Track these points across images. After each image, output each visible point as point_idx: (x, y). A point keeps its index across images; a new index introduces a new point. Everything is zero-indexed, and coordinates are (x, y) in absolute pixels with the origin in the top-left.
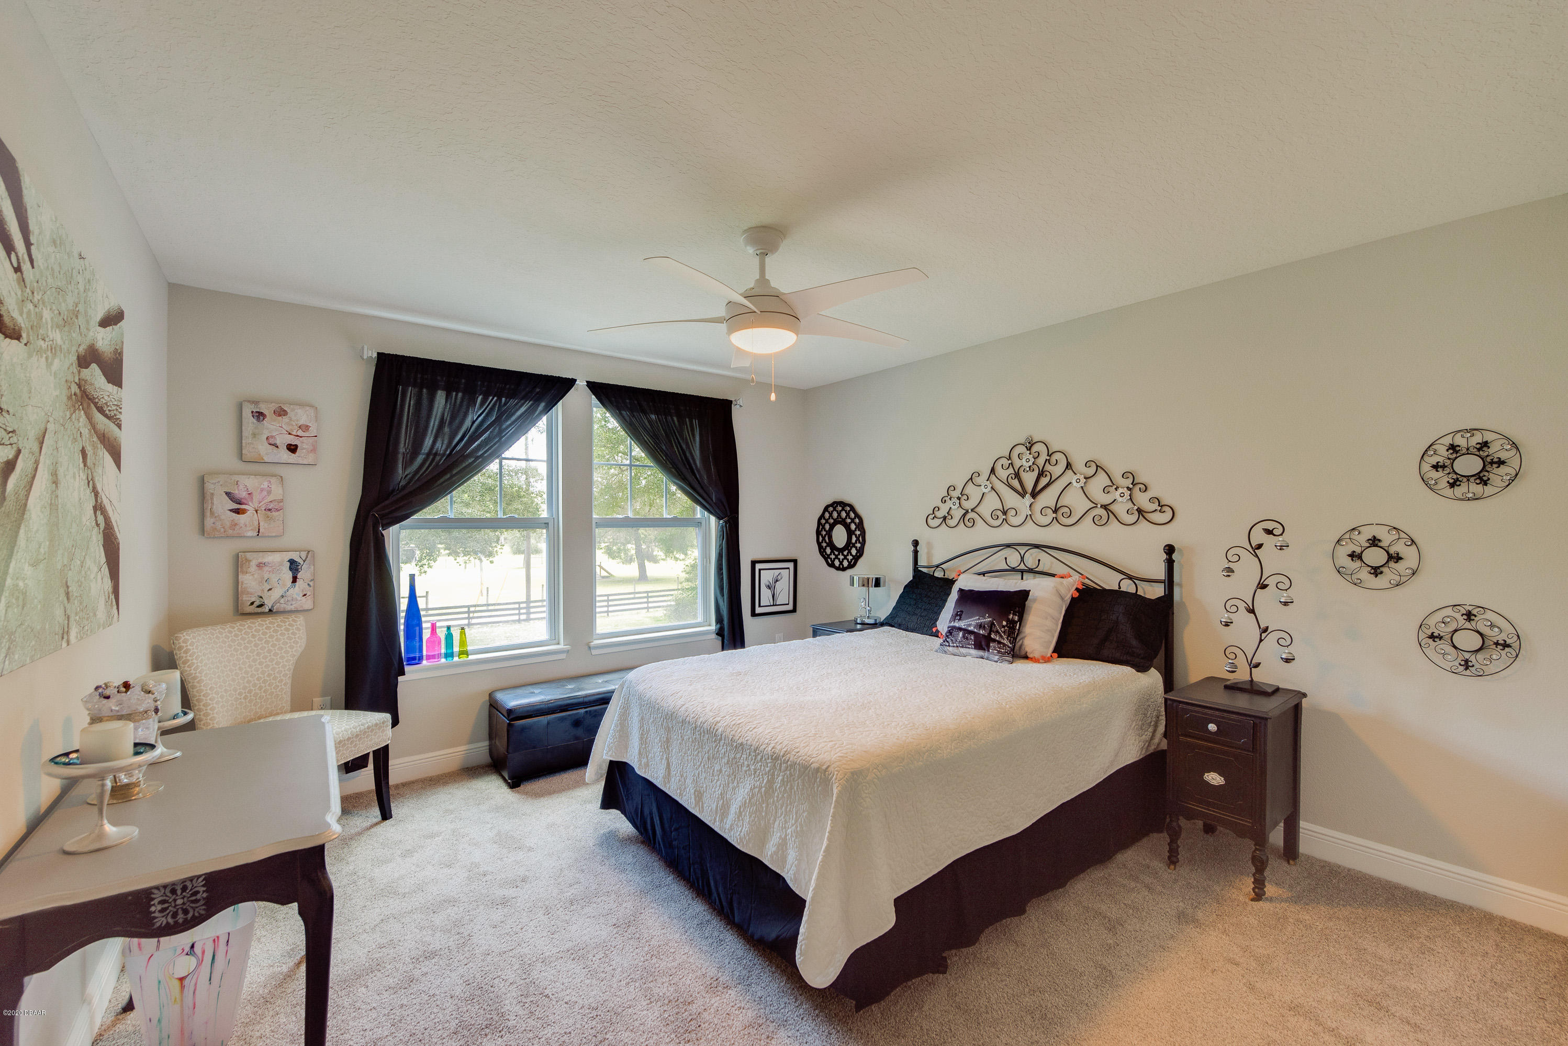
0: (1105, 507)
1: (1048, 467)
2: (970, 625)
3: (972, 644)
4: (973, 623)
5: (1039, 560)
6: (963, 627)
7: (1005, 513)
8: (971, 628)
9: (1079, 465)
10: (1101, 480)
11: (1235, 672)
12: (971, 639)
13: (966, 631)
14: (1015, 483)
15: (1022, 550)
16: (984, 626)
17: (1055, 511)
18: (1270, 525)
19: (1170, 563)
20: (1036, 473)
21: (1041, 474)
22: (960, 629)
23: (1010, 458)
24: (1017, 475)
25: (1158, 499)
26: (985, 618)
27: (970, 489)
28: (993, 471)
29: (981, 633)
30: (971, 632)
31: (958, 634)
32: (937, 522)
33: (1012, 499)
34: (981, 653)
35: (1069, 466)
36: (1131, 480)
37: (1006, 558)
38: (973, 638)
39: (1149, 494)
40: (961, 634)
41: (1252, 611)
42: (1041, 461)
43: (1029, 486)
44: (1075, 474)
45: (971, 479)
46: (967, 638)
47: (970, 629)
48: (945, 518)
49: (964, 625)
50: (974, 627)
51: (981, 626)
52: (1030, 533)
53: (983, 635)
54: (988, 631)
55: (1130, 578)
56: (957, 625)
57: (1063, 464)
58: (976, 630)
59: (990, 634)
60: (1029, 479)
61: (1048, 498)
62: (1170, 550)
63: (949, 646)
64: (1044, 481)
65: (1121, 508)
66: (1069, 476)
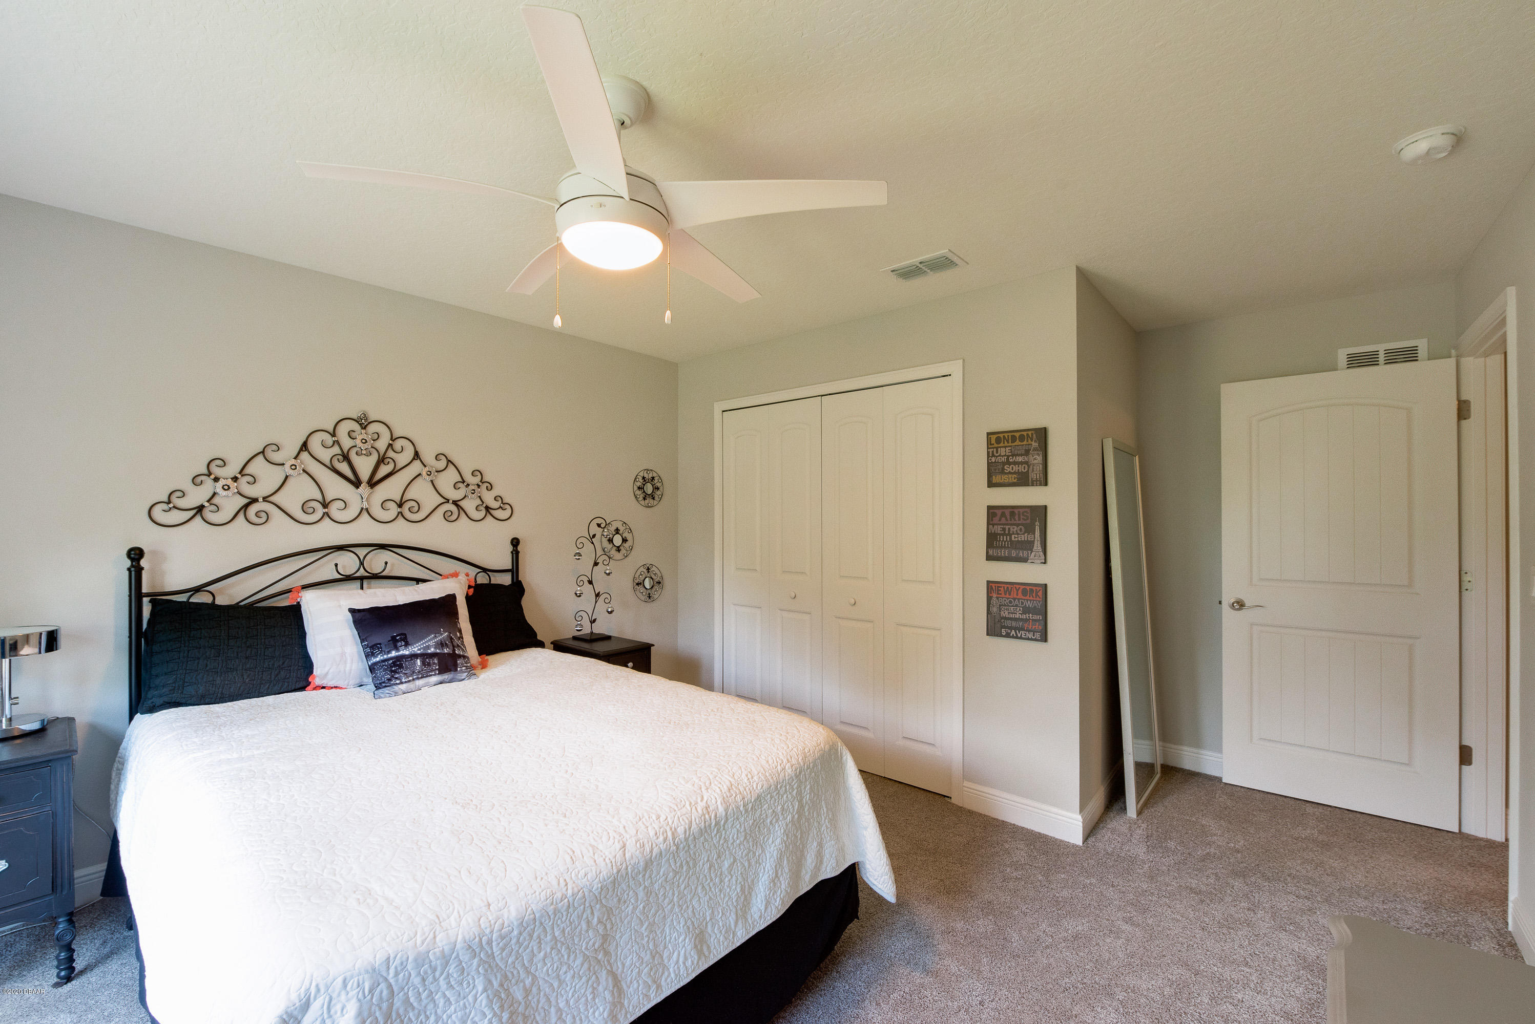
0: (455, 503)
1: (391, 454)
2: (428, 647)
3: (436, 669)
4: (431, 643)
5: (386, 563)
6: (419, 652)
7: (325, 505)
8: (432, 650)
9: (428, 456)
10: (451, 476)
11: (581, 630)
12: (434, 663)
13: (424, 656)
14: (344, 468)
15: (362, 552)
16: (446, 643)
17: (400, 505)
18: (599, 521)
19: (516, 554)
20: (374, 458)
21: (381, 460)
22: (414, 656)
23: (333, 434)
24: (346, 457)
25: (502, 499)
26: (442, 634)
27: (258, 467)
28: (304, 446)
29: (446, 651)
30: (433, 655)
31: (415, 663)
32: (176, 517)
33: (336, 487)
34: (446, 676)
35: (417, 455)
36: (479, 477)
37: (336, 565)
38: (436, 661)
39: (494, 493)
40: (419, 662)
41: (590, 582)
42: (382, 445)
43: (365, 475)
44: (425, 466)
45: (263, 452)
46: (429, 664)
47: (429, 651)
48: (200, 509)
49: (419, 650)
50: (435, 648)
51: (442, 644)
52: (366, 531)
53: (448, 654)
54: (452, 647)
55: (485, 570)
56: (406, 652)
57: (409, 454)
58: (438, 651)
59: (454, 650)
60: (365, 465)
61: (391, 489)
62: (515, 542)
63: (402, 683)
64: (384, 470)
65: (469, 505)
66: (416, 467)
